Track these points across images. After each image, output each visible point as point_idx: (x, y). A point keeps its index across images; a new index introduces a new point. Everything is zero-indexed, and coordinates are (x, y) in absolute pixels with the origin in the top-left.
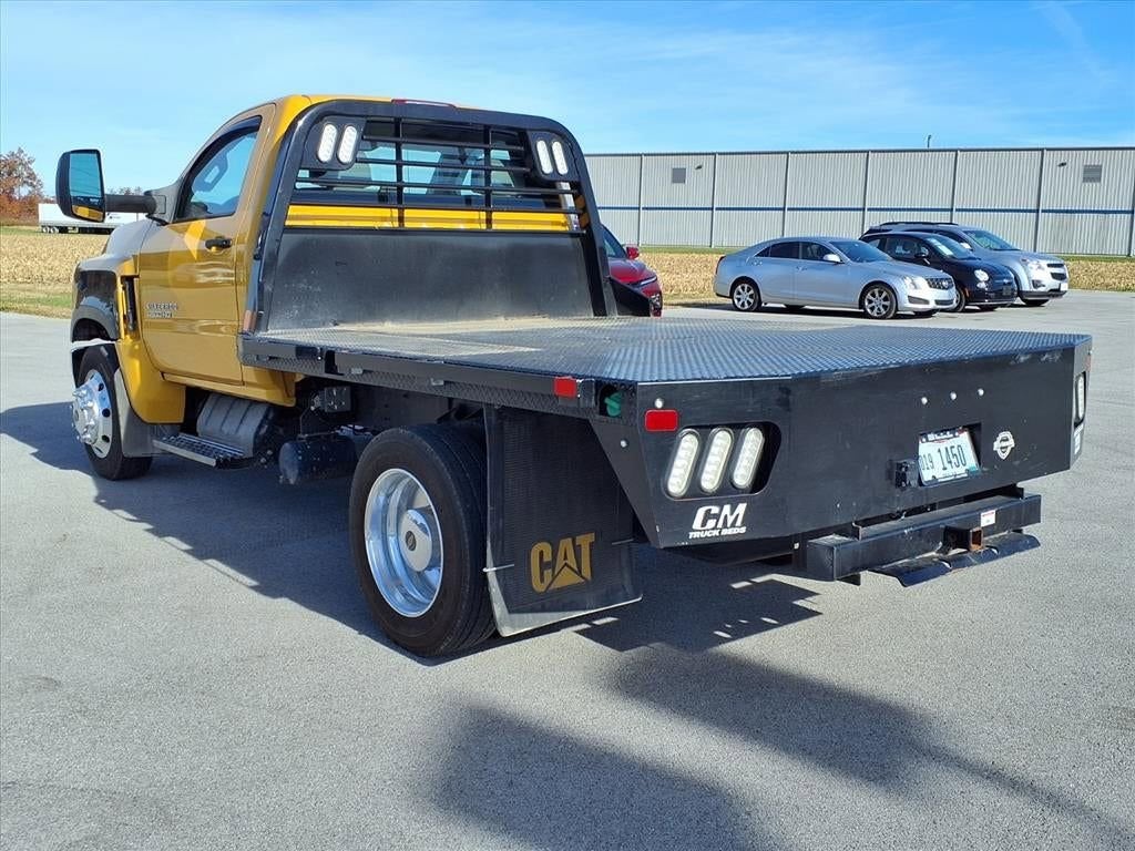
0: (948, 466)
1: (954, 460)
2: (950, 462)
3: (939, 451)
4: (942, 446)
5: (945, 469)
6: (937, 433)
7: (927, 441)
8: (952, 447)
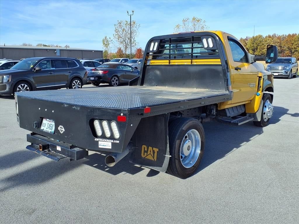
0: (48, 128)
1: (50, 128)
2: (49, 128)
3: (48, 124)
4: (50, 123)
5: (47, 128)
6: (50, 119)
7: (46, 120)
8: (51, 124)
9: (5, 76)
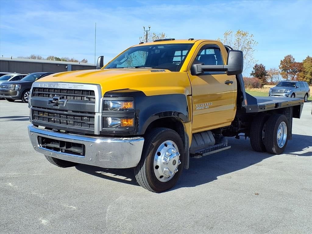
9: (16, 85)
